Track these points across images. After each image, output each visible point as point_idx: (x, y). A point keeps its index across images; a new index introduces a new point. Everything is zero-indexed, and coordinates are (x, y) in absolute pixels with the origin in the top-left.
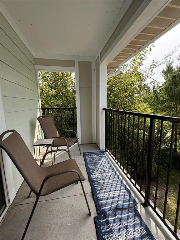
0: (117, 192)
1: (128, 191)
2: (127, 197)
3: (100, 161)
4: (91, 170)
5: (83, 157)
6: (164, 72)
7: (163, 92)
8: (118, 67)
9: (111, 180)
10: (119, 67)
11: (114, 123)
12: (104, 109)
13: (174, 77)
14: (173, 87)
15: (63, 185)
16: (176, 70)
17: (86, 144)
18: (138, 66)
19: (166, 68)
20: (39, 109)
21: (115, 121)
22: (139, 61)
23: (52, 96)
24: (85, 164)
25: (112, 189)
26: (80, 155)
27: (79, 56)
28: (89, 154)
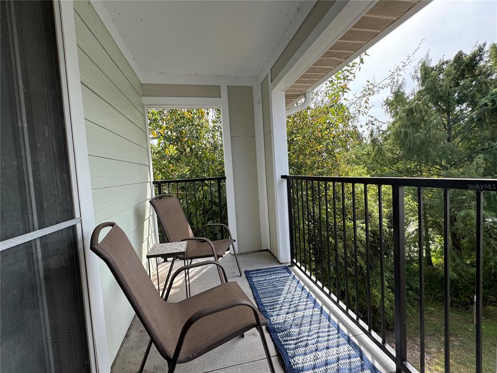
0: (333, 351)
1: (355, 346)
2: (356, 361)
3: (284, 286)
4: (267, 306)
5: (246, 280)
6: (388, 103)
7: (389, 141)
8: (304, 95)
9: (315, 325)
10: (307, 94)
11: (298, 207)
12: (283, 177)
13: (410, 112)
14: (410, 130)
15: (222, 337)
16: (412, 98)
17: (248, 253)
18: (340, 93)
19: (392, 95)
20: (150, 182)
21: (300, 204)
22: (343, 83)
23: (172, 157)
24: (254, 295)
25: (321, 346)
26: (238, 276)
27: (227, 76)
28: (257, 273)
